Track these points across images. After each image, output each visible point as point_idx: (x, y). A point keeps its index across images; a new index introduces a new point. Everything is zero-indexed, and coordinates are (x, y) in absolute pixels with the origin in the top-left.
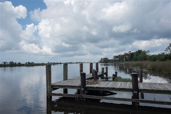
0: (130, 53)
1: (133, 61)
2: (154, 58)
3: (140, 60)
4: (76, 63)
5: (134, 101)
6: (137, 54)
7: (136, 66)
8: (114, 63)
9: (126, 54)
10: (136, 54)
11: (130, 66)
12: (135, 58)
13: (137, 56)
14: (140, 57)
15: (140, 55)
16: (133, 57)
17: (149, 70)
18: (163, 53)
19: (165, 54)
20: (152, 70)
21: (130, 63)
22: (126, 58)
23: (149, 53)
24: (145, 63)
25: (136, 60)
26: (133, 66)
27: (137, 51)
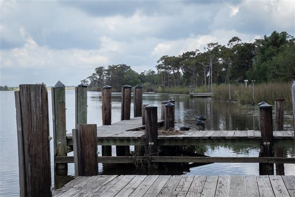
0: (235, 43)
1: (249, 83)
3: (276, 76)
5: (265, 162)
6: (267, 52)
8: (160, 89)
9: (217, 51)
10: (262, 51)
11: (238, 103)
12: (255, 69)
13: (265, 60)
14: (278, 67)
15: (279, 58)
16: (248, 66)
21: (236, 92)
22: (216, 66)
25: (261, 77)
26: (249, 103)
27: (266, 39)
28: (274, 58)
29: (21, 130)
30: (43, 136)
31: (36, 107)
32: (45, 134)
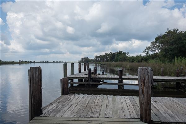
0: (111, 53)
1: (114, 62)
2: (133, 59)
3: (120, 61)
4: (52, 62)
6: (118, 55)
7: (117, 66)
8: (95, 63)
9: (107, 55)
10: (117, 55)
11: (112, 66)
13: (118, 57)
14: (120, 58)
15: (121, 57)
16: (114, 58)
17: (128, 70)
18: (141, 55)
19: (142, 56)
20: (130, 69)
21: (111, 64)
22: (107, 58)
23: (129, 54)
24: (124, 63)
25: (117, 61)
26: (114, 66)
27: (118, 52)
28: (120, 56)
29: (30, 85)
30: (38, 88)
31: (35, 76)
32: (39, 87)
